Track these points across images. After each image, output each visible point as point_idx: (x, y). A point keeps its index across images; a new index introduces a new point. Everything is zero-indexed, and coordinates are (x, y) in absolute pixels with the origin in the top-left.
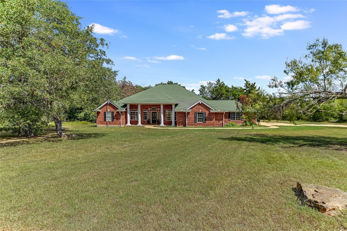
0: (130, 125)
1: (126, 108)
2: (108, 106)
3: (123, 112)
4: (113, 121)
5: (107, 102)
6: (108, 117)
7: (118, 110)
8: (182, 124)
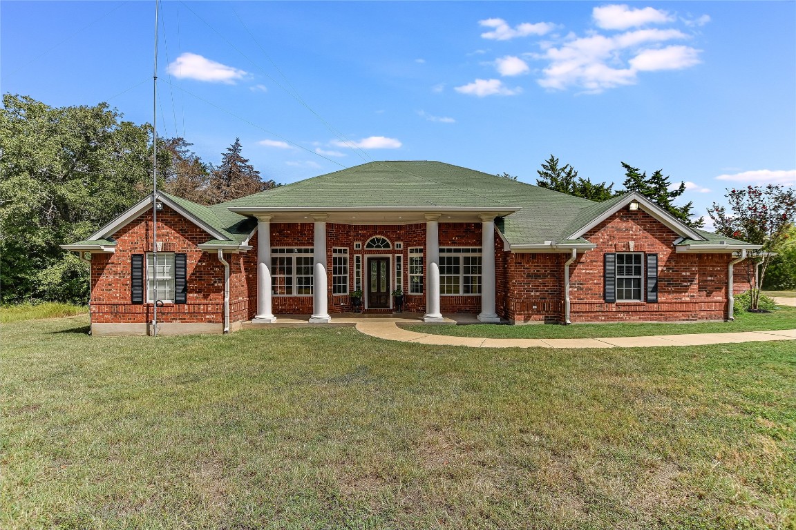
0: (274, 320)
1: (252, 233)
2: (154, 224)
3: (238, 256)
4: (184, 302)
5: (148, 201)
6: (153, 282)
7: (208, 245)
8: (538, 313)
